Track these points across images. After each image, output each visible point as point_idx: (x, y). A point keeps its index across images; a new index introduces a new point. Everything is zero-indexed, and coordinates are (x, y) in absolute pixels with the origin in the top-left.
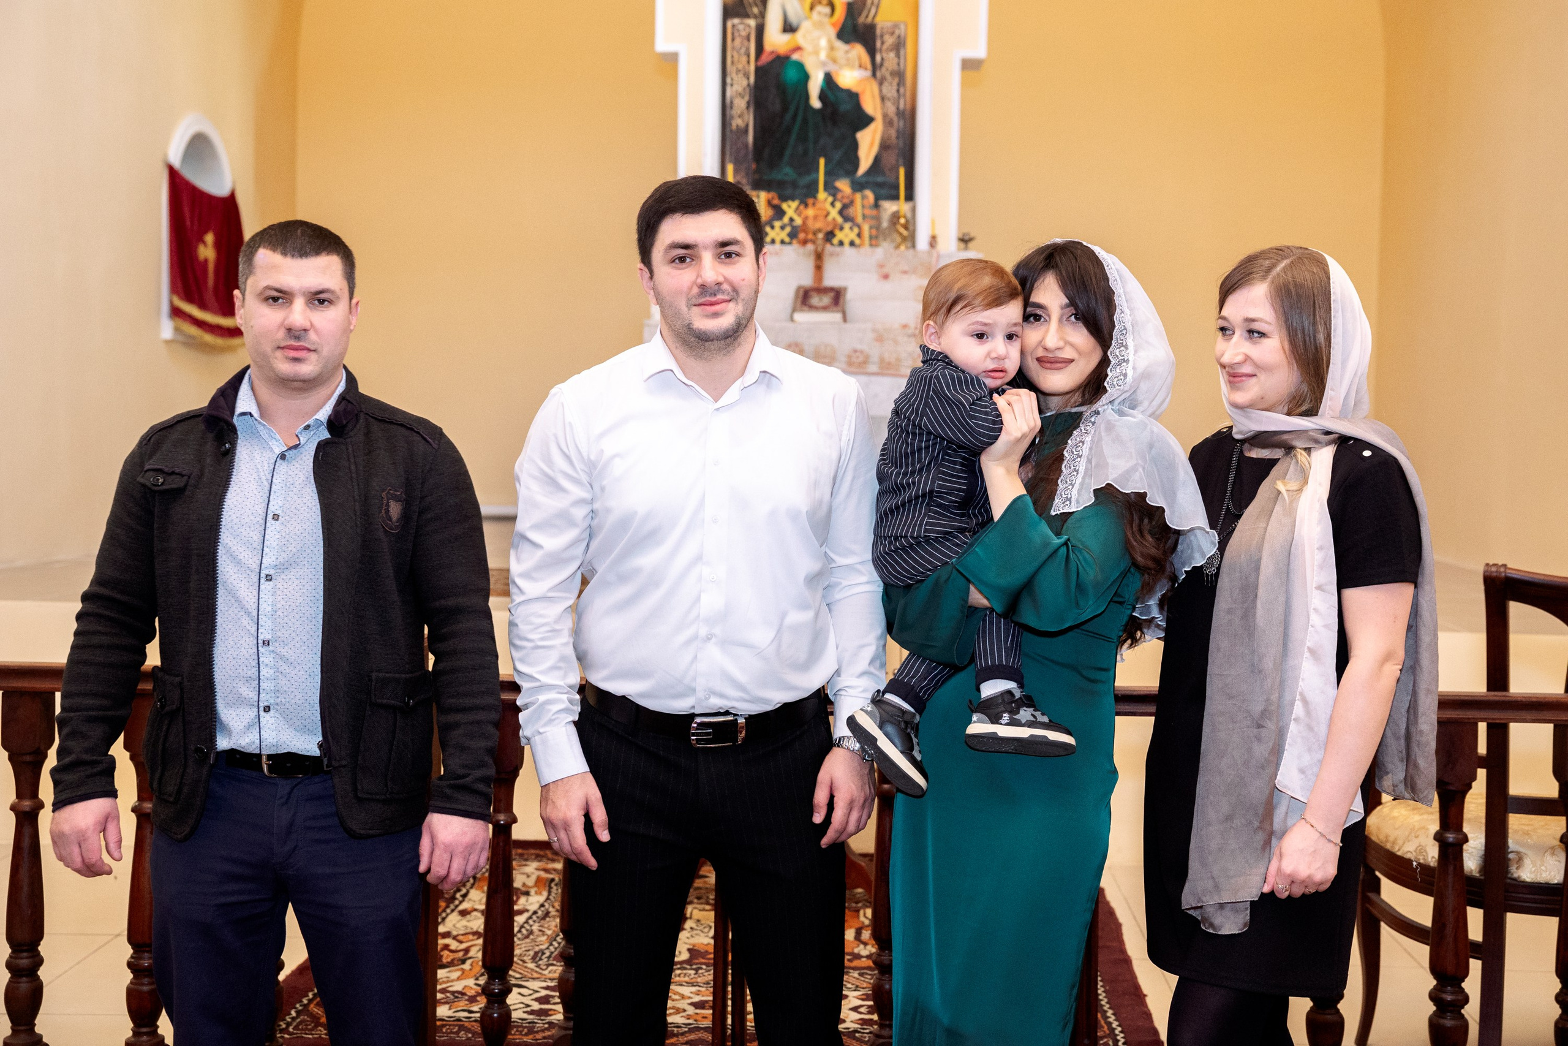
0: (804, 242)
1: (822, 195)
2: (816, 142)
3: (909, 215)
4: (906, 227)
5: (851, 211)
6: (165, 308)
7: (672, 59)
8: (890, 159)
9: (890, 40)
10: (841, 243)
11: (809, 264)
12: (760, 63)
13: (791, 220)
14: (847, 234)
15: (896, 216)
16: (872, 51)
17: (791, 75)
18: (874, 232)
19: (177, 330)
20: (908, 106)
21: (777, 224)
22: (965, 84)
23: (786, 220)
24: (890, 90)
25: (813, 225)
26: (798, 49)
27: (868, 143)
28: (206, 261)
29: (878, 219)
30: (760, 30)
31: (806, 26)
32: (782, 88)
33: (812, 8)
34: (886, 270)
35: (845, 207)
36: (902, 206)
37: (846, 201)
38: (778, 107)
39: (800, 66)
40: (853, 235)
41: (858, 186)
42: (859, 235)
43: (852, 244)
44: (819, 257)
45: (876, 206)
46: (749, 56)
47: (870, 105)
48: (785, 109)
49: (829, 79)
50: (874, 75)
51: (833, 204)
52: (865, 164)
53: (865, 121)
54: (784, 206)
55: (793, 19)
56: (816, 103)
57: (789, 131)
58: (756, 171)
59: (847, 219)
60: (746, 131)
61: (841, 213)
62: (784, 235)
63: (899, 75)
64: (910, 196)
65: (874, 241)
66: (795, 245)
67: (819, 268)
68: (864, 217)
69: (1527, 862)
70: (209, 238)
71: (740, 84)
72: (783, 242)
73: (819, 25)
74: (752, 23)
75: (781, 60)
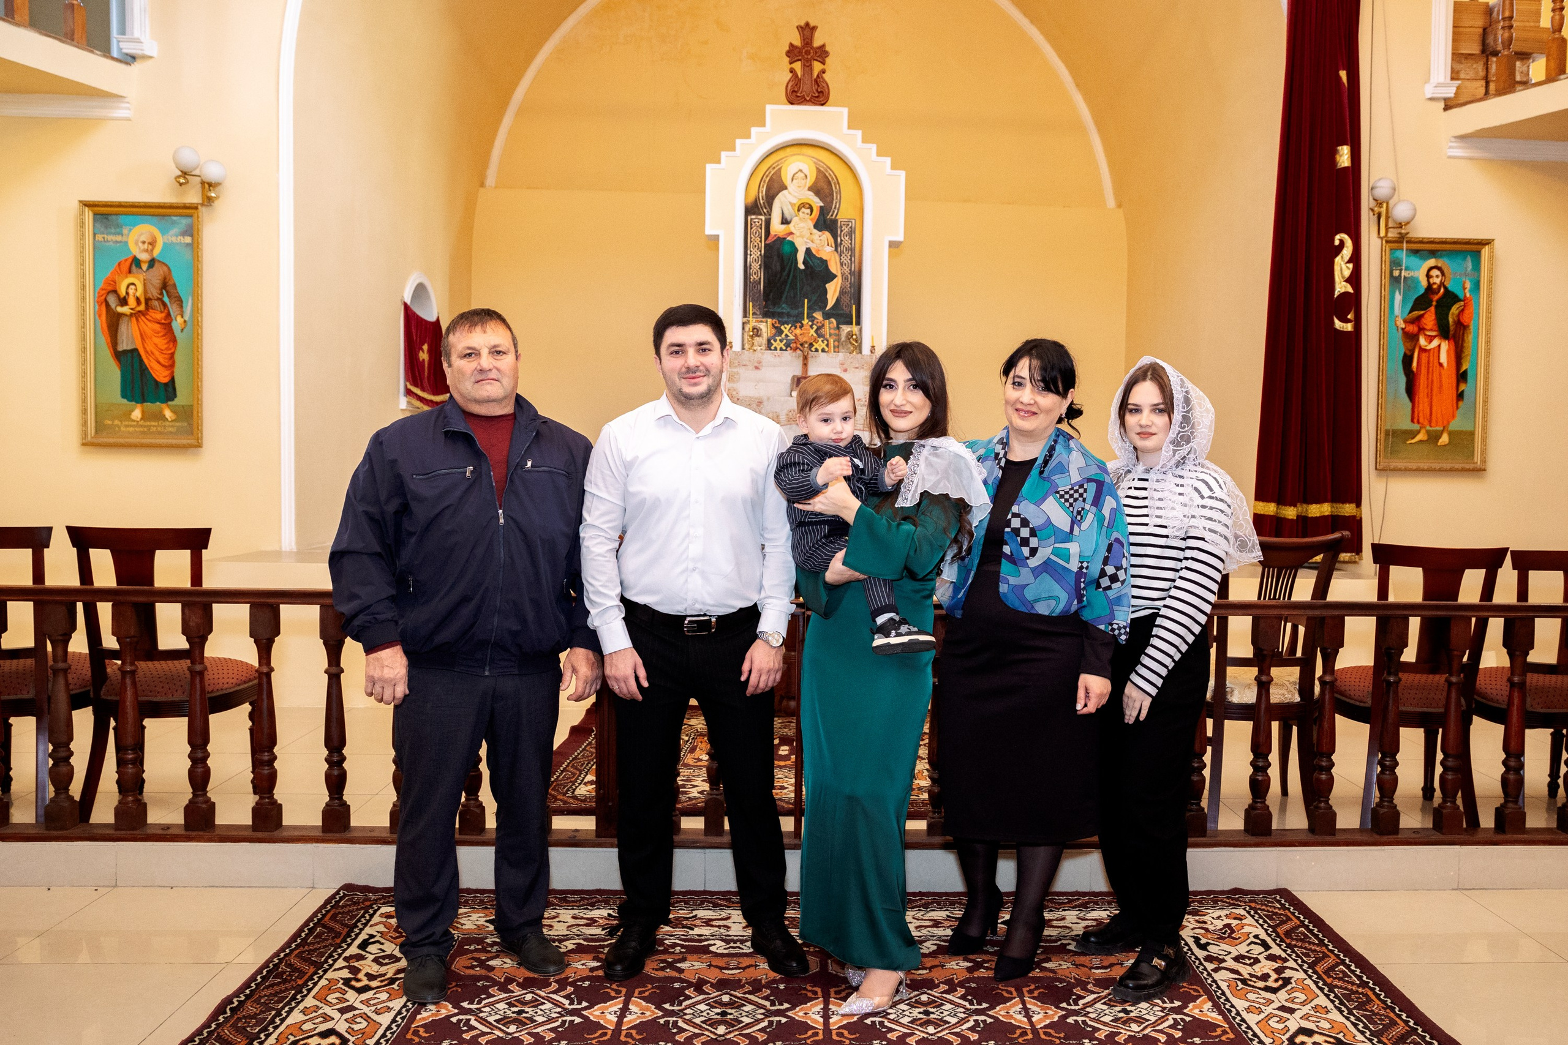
0: (796, 349)
1: (805, 322)
2: (802, 289)
3: (858, 333)
4: (856, 341)
5: (822, 331)
6: (402, 389)
7: (715, 239)
8: (846, 299)
9: (846, 230)
10: (817, 350)
11: (799, 363)
12: (767, 242)
13: (787, 336)
14: (820, 345)
15: (850, 335)
16: (835, 236)
17: (787, 249)
18: (836, 343)
19: (409, 403)
20: (857, 269)
21: (778, 338)
22: (891, 256)
23: (783, 336)
24: (846, 259)
25: (802, 339)
26: (791, 233)
27: (833, 290)
28: (424, 360)
29: (839, 335)
30: (768, 223)
31: (795, 220)
32: (781, 257)
33: (799, 210)
34: (845, 366)
35: (819, 329)
36: (855, 329)
37: (819, 325)
38: (778, 268)
39: (792, 244)
40: (824, 346)
41: (827, 316)
42: (827, 345)
43: (823, 350)
44: (805, 358)
45: (838, 328)
46: (761, 238)
47: (834, 267)
48: (783, 269)
49: (808, 251)
50: (836, 250)
51: (811, 327)
52: (831, 303)
53: (831, 277)
54: (782, 327)
55: (787, 216)
56: (801, 266)
57: (785, 282)
58: (765, 307)
59: (819, 336)
60: (760, 282)
61: (816, 331)
62: (782, 345)
63: (852, 250)
64: (858, 323)
65: (837, 349)
66: (789, 351)
67: (805, 365)
68: (830, 335)
69: (1236, 692)
70: (425, 347)
71: (755, 254)
72: (781, 349)
73: (802, 220)
74: (763, 218)
75: (781, 240)
